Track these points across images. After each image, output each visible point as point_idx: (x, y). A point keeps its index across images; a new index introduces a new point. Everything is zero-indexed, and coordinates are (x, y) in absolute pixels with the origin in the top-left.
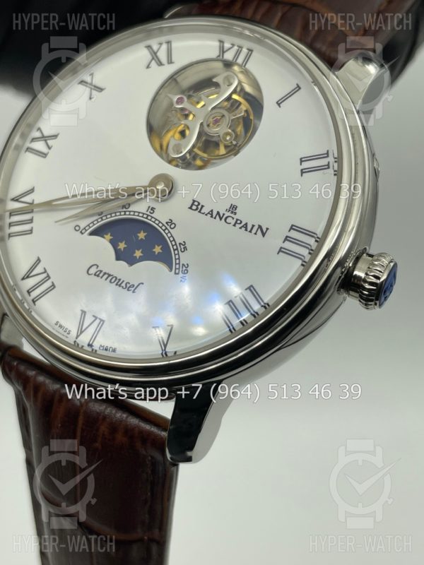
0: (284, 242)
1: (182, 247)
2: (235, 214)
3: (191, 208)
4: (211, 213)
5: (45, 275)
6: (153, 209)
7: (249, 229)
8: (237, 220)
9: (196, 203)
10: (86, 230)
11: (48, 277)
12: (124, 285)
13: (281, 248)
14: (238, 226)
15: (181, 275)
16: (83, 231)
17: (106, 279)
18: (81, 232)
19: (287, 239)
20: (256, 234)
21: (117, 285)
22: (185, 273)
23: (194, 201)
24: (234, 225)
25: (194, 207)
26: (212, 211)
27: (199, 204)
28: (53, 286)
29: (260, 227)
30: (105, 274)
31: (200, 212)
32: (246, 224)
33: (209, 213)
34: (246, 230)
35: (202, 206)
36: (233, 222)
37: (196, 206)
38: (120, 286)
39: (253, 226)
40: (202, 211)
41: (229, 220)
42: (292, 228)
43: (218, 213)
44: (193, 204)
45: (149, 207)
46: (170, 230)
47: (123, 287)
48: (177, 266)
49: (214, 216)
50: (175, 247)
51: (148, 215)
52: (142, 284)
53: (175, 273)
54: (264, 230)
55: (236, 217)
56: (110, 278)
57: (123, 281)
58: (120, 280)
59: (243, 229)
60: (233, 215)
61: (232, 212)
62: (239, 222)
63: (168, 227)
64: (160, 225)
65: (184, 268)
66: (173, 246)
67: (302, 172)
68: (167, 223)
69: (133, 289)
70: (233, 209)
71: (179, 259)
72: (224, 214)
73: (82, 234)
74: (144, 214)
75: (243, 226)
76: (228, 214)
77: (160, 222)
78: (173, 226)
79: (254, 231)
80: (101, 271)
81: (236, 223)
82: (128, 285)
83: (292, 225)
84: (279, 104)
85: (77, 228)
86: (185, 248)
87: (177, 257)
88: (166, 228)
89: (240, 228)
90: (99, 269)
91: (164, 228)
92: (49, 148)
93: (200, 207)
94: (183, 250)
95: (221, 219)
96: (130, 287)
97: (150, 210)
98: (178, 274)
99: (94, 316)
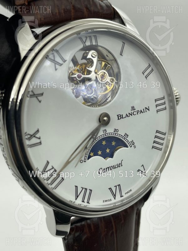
0: (156, 108)
1: (126, 136)
2: (135, 109)
3: (118, 119)
4: (127, 115)
5: (84, 190)
6: (105, 130)
7: (143, 112)
8: (137, 111)
9: (119, 116)
10: (86, 159)
11: (86, 189)
12: (116, 166)
13: (157, 110)
14: (139, 113)
15: (133, 146)
16: (85, 160)
17: (109, 170)
18: (84, 162)
19: (157, 106)
20: (146, 112)
21: (114, 168)
22: (134, 144)
23: (118, 115)
24: (138, 114)
25: (120, 118)
26: (127, 114)
27: (120, 115)
28: (91, 190)
29: (146, 108)
30: (106, 169)
31: (123, 118)
32: (141, 111)
33: (126, 116)
34: (142, 113)
35: (122, 115)
36: (136, 113)
37: (120, 117)
38: (115, 168)
39: (144, 109)
40: (123, 117)
41: (134, 113)
42: (156, 101)
43: (129, 114)
44: (118, 117)
45: (103, 130)
46: (117, 133)
47: (117, 168)
48: (129, 144)
49: (129, 116)
50: (124, 138)
51: (105, 134)
52: (122, 160)
53: (131, 147)
54: (148, 108)
55: (136, 111)
56: (110, 168)
57: (115, 165)
58: (114, 166)
59: (141, 113)
60: (135, 111)
61: (134, 110)
62: (138, 112)
63: (116, 133)
64: (112, 134)
65: (132, 143)
66: (122, 138)
67: (146, 77)
68: (114, 131)
69: (121, 165)
70: (133, 108)
71: (128, 141)
72: (131, 113)
73: (85, 162)
74: (103, 135)
75: (141, 112)
76: (132, 112)
77: (111, 133)
78: (117, 131)
79: (145, 111)
80: (104, 169)
81: (137, 113)
82: (118, 165)
83: (155, 100)
84: (121, 55)
85: (81, 161)
86: (127, 135)
87: (127, 141)
88: (116, 134)
89: (140, 113)
90: (103, 169)
91: (114, 134)
92: (39, 138)
93: (121, 116)
94: (127, 137)
95: (131, 115)
96: (119, 165)
97: (104, 132)
98: (132, 146)
99: (115, 186)
